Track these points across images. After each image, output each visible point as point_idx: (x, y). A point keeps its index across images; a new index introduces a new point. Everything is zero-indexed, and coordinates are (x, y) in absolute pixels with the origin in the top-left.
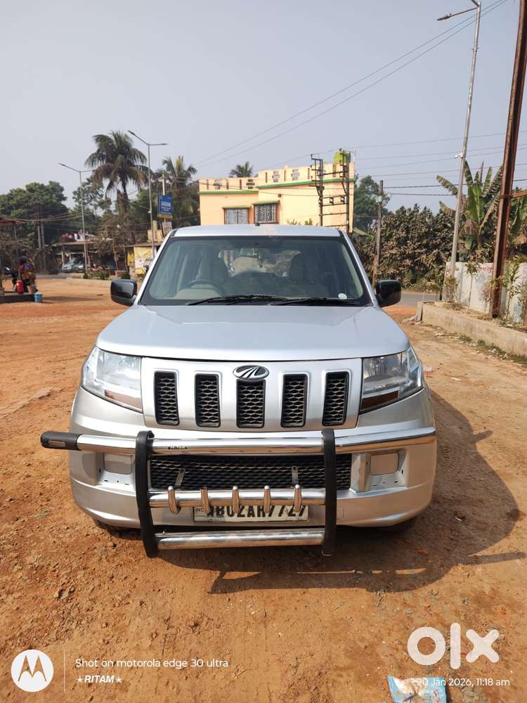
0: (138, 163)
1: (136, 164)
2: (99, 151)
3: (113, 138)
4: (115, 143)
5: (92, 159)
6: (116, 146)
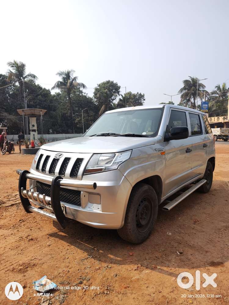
0: (201, 89)
1: (200, 90)
2: (184, 86)
3: (191, 80)
4: (192, 82)
5: (181, 90)
6: (192, 83)
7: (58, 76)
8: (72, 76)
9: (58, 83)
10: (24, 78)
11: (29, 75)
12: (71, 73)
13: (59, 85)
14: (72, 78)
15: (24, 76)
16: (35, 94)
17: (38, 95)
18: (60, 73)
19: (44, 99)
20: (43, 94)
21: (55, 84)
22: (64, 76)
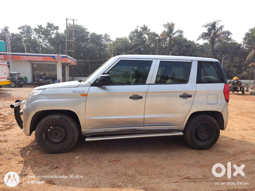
7: (204, 28)
8: (218, 26)
9: (203, 34)
10: (173, 34)
11: (177, 32)
12: (217, 23)
13: (204, 36)
14: (217, 28)
15: (173, 33)
16: (180, 46)
17: (183, 47)
18: (206, 25)
19: (187, 50)
20: (186, 45)
21: (200, 36)
22: (209, 27)
